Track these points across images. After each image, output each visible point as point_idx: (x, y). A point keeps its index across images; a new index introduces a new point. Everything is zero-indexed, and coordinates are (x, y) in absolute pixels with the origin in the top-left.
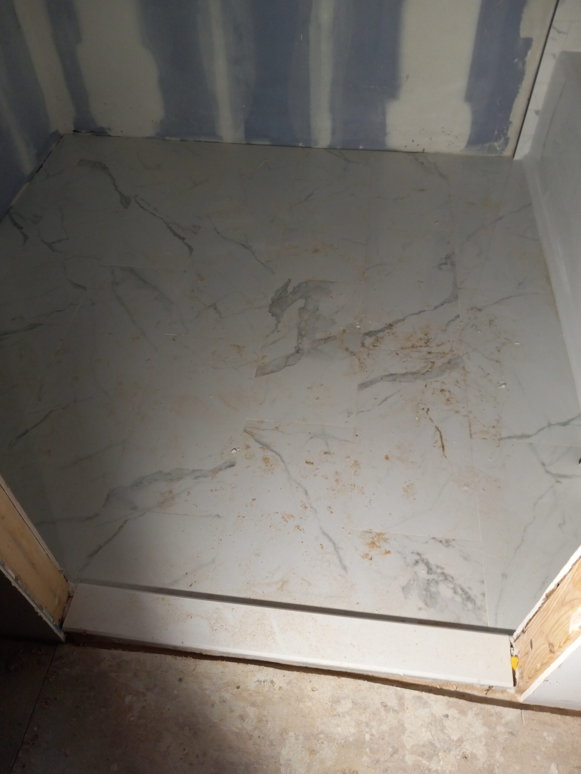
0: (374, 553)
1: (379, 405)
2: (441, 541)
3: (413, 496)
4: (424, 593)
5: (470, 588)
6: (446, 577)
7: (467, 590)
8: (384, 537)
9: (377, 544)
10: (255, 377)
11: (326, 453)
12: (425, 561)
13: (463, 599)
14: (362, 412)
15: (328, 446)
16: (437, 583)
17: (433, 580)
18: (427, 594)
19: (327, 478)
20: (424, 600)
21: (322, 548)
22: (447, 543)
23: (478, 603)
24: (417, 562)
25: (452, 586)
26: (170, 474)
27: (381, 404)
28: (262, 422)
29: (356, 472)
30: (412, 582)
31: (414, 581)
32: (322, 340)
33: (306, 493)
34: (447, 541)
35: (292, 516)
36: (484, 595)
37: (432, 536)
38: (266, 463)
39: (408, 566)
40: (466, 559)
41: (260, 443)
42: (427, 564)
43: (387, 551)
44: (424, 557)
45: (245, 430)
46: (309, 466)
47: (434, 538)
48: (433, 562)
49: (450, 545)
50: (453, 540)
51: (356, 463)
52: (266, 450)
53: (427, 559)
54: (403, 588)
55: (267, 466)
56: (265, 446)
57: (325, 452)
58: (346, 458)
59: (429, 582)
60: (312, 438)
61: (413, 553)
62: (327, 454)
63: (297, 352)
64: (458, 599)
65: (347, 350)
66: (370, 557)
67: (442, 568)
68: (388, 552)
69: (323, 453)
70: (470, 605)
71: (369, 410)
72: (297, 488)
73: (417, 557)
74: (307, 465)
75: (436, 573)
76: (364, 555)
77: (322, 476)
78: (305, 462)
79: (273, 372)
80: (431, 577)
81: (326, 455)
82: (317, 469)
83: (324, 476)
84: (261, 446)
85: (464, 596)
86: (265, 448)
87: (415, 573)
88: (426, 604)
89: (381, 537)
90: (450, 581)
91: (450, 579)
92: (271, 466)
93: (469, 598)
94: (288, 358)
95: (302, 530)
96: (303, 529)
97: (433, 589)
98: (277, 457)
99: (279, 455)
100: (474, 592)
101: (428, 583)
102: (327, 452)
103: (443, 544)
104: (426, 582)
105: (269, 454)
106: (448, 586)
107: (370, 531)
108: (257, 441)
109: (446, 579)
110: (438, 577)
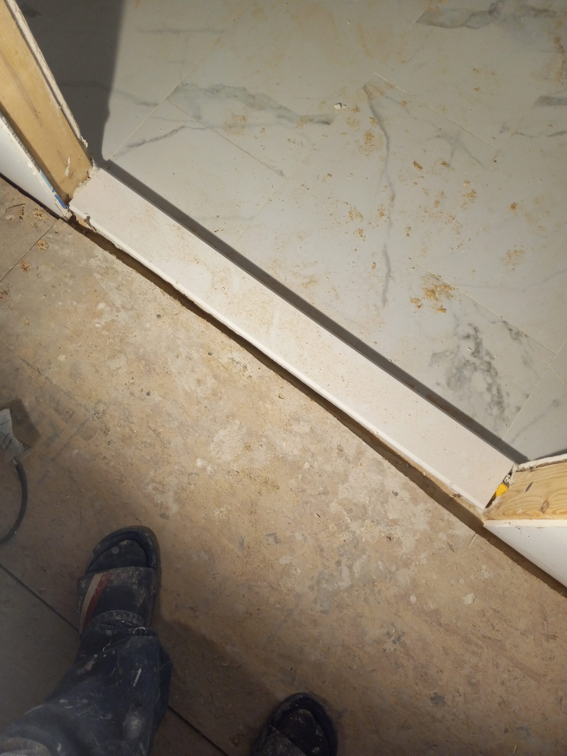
0: (427, 302)
1: (549, 136)
2: (511, 330)
3: (514, 265)
4: (454, 371)
5: (508, 394)
6: (489, 368)
7: (504, 394)
8: (450, 291)
9: (437, 295)
10: (417, 22)
11: (444, 164)
12: (478, 341)
13: (492, 401)
14: (522, 134)
15: (452, 156)
16: (476, 369)
17: (474, 364)
18: (456, 374)
19: (427, 194)
20: (449, 378)
21: (374, 267)
22: (517, 335)
23: (507, 413)
24: (468, 337)
25: (490, 380)
26: (254, 97)
27: (552, 135)
28: (392, 87)
29: (466, 203)
30: (448, 354)
31: (452, 353)
32: (533, 9)
33: (393, 198)
34: (518, 333)
35: (361, 216)
36: (519, 409)
37: (504, 319)
38: (367, 140)
39: (455, 335)
40: (525, 363)
41: (374, 111)
42: (478, 345)
43: (443, 308)
44: (480, 335)
45: (365, 88)
46: (415, 169)
47: (505, 322)
48: (486, 345)
49: (518, 339)
50: (526, 336)
51: (473, 194)
52: (376, 125)
53: (482, 340)
54: (434, 354)
55: (366, 143)
56: (377, 119)
57: (444, 162)
58: (465, 182)
59: (467, 363)
60: (439, 136)
61: (470, 325)
62: (446, 165)
63: (491, 12)
64: (488, 397)
65: (558, 40)
66: (419, 304)
67: (492, 358)
68: (443, 310)
69: (442, 162)
70: (495, 411)
71: (531, 137)
72: (386, 187)
73: (472, 332)
74: (413, 166)
75: (482, 359)
76: (414, 299)
77: (423, 189)
78: (413, 161)
79: (442, 25)
80: (472, 359)
81: (443, 166)
82: (423, 177)
83: (425, 190)
84: (373, 117)
85: (496, 399)
86: (376, 121)
87: (458, 347)
88: (448, 384)
89: (446, 290)
90: (491, 375)
91: (492, 371)
92: (371, 146)
93: (500, 404)
94: (473, 15)
95: (363, 237)
96: (365, 237)
97: (466, 373)
98: (384, 139)
99: (388, 138)
100: (510, 401)
101: (465, 364)
102: (446, 164)
103: (511, 333)
104: (464, 361)
105: (377, 131)
106: (485, 379)
107: (439, 278)
108: (371, 107)
109: (488, 371)
110: (482, 364)
